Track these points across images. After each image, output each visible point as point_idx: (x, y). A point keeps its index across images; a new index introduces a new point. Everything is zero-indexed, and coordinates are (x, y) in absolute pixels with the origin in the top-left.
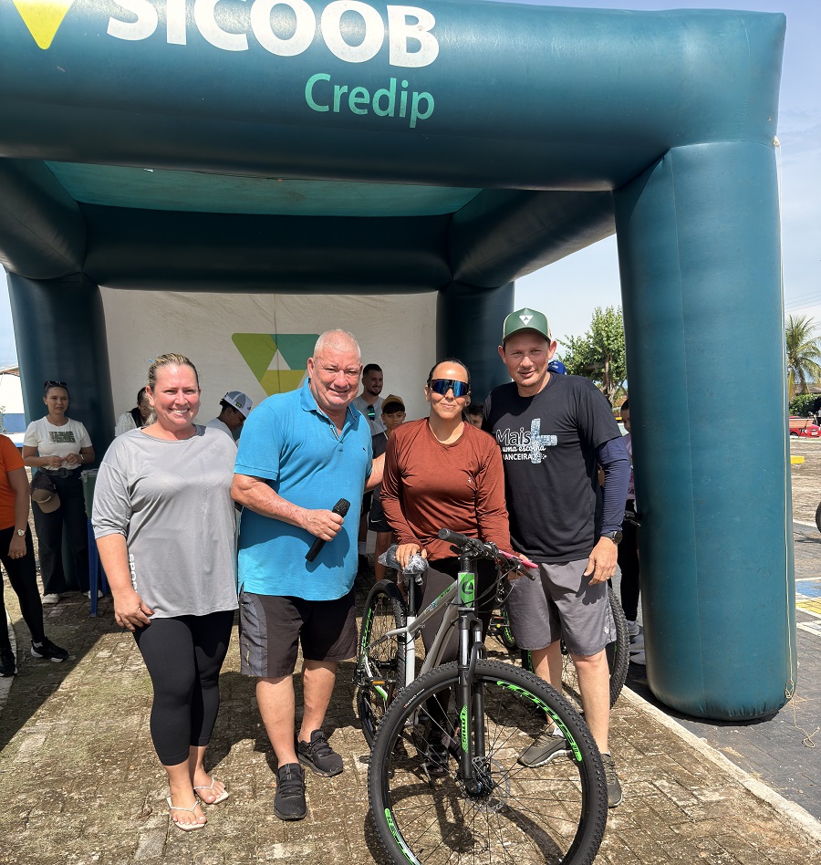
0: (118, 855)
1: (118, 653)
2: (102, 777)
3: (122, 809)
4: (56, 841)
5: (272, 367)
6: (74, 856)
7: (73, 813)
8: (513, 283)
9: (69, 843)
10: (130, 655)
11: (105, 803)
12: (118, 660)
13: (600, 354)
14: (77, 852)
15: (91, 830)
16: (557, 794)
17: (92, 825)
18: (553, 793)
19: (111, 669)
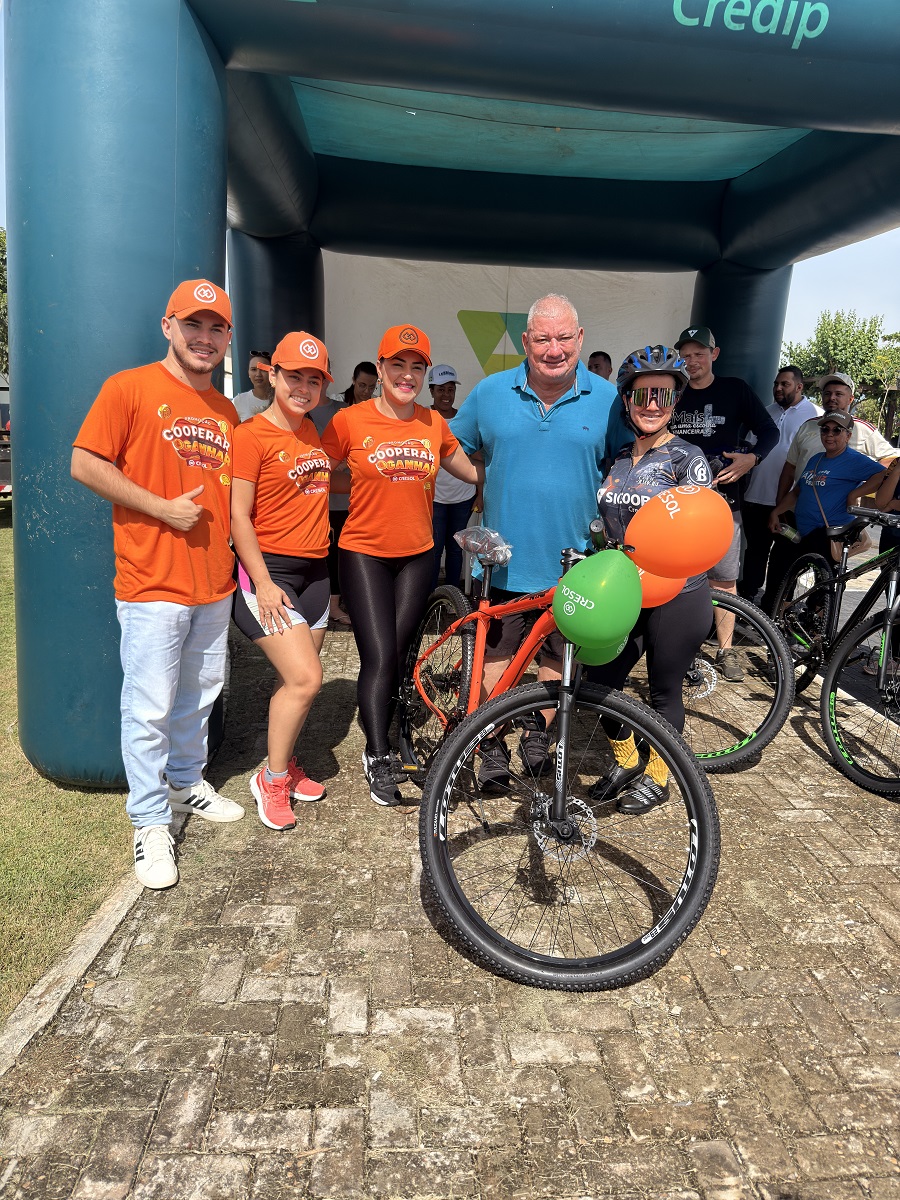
0: (393, 876)
1: (334, 653)
2: (351, 786)
3: (383, 823)
4: (319, 852)
5: (498, 351)
6: (343, 871)
7: (330, 822)
8: (792, 266)
9: (334, 856)
10: (347, 656)
11: (361, 815)
12: (336, 660)
13: (824, 365)
14: (346, 867)
15: (354, 844)
16: (894, 870)
17: (354, 837)
18: (887, 867)
19: (331, 668)
